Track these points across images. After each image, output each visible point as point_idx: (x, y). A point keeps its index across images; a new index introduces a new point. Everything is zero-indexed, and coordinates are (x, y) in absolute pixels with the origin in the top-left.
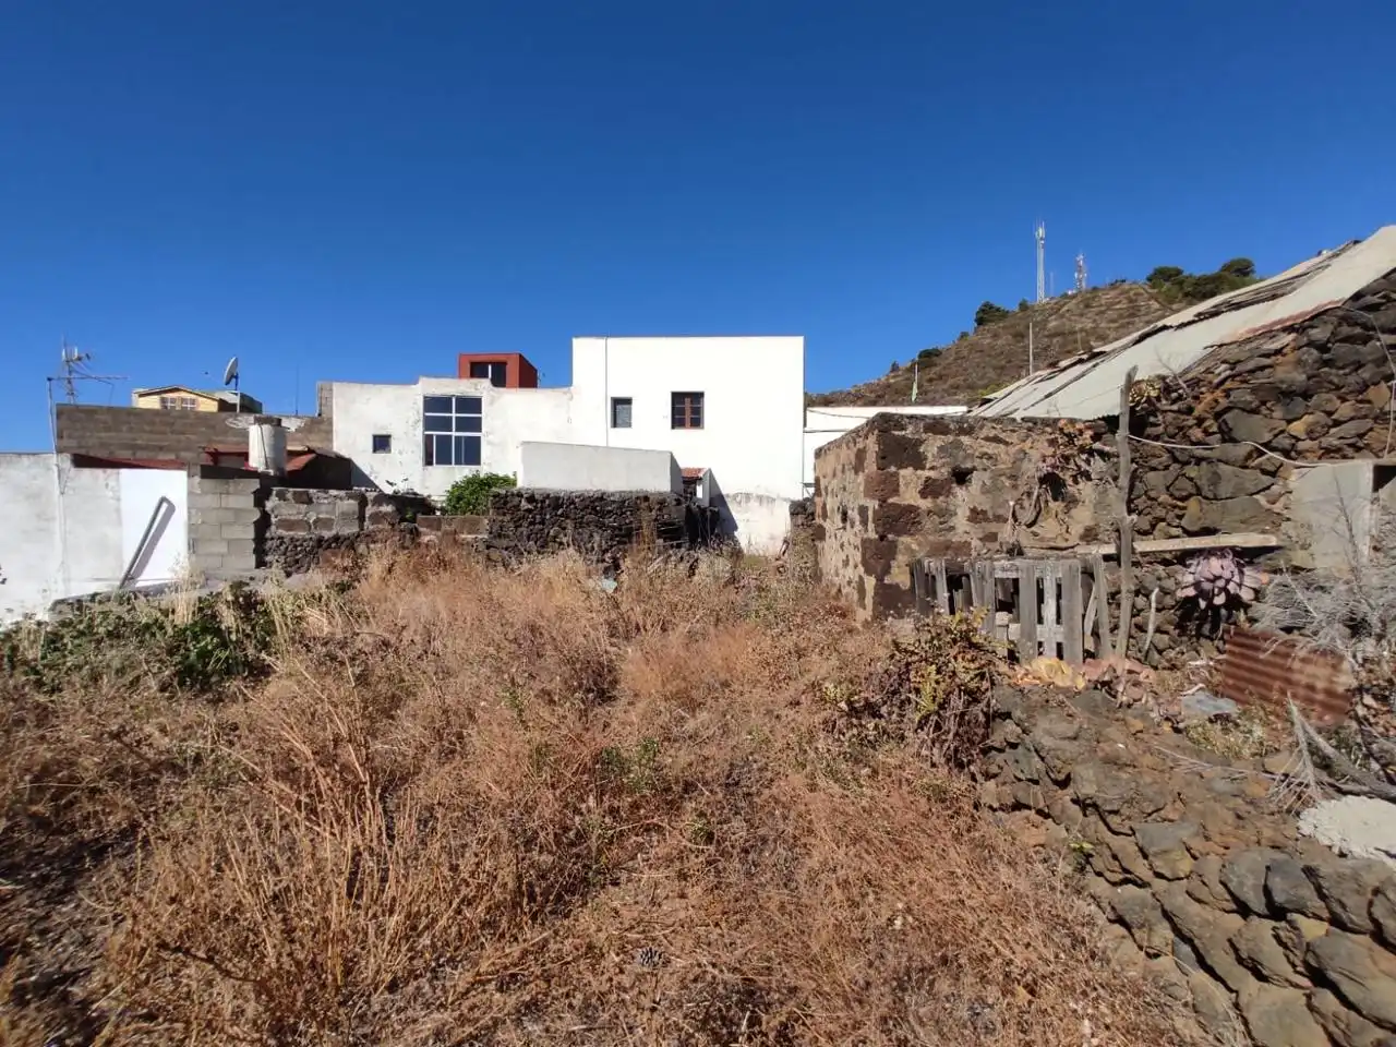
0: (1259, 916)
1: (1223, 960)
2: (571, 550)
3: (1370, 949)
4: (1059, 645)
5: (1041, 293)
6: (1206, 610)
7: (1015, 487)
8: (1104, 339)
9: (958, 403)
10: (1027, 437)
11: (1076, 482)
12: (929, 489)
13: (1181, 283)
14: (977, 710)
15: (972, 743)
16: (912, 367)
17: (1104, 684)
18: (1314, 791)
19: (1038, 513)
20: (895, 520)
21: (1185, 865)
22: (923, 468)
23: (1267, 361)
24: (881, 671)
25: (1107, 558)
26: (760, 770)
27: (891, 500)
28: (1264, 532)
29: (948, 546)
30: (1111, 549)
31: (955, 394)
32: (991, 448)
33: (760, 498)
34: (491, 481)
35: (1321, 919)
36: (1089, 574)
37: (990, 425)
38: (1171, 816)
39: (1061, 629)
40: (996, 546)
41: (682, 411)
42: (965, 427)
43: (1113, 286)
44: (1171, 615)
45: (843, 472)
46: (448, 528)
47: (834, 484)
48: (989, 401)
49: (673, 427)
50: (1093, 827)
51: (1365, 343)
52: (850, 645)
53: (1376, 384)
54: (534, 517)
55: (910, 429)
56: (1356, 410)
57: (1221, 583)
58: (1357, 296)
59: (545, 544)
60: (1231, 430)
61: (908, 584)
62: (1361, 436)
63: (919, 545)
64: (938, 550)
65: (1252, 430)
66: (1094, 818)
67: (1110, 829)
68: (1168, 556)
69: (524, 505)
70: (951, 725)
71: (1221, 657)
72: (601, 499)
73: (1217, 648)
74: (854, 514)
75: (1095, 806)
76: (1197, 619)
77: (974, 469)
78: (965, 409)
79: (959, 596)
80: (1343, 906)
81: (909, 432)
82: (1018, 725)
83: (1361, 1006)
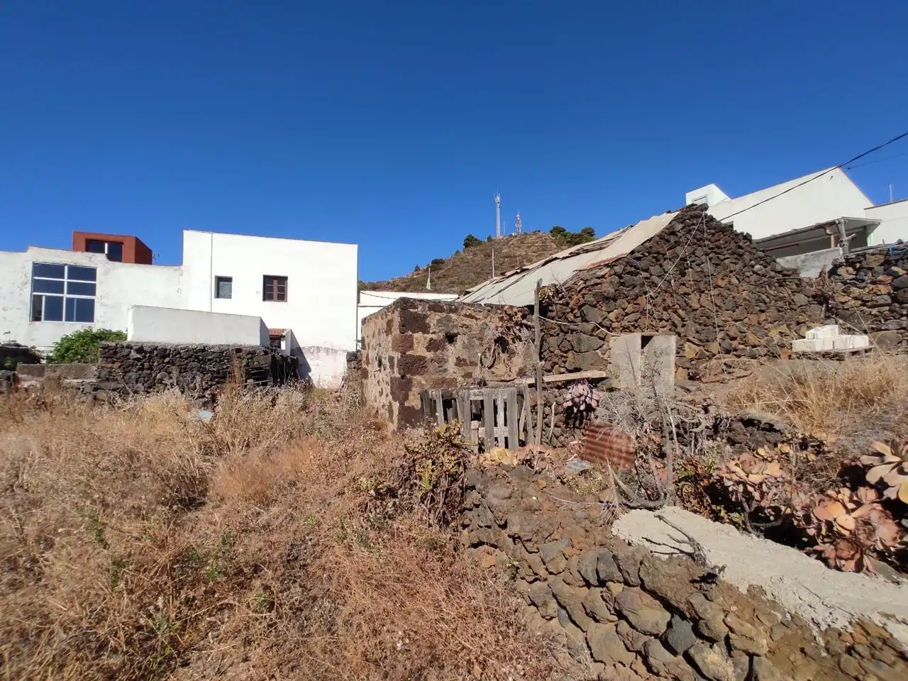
0: (595, 586)
1: (579, 616)
2: (177, 390)
3: (640, 594)
4: (506, 438)
5: (498, 232)
6: (576, 414)
7: (481, 345)
8: (531, 261)
9: (454, 292)
10: (488, 315)
11: (514, 342)
12: (432, 346)
13: (565, 236)
14: (456, 486)
15: (454, 507)
16: (427, 270)
17: (527, 461)
18: (618, 510)
19: (495, 360)
20: (411, 366)
21: (563, 564)
22: (428, 333)
23: (599, 281)
24: (398, 466)
25: (531, 386)
26: (314, 546)
27: (408, 353)
28: (601, 370)
29: (443, 381)
30: (532, 381)
31: (452, 287)
32: (467, 321)
33: (327, 350)
34: (104, 335)
35: (620, 583)
36: (521, 395)
37: (467, 307)
38: (557, 538)
39: (507, 429)
40: (471, 380)
41: (271, 289)
42: (452, 308)
43: (535, 233)
44: (562, 417)
45: (379, 334)
46: (52, 375)
47: (373, 342)
48: (470, 292)
49: (264, 300)
50: (519, 551)
51: (636, 276)
52: (381, 449)
53: (641, 296)
54: (143, 365)
55: (420, 308)
56: (634, 308)
57: (583, 398)
58: (632, 252)
59: (152, 386)
60: (585, 315)
61: (420, 406)
62: (636, 321)
63: (426, 381)
64: (438, 384)
65: (595, 316)
66: (520, 545)
67: (527, 551)
68: (560, 384)
69: (134, 355)
70: (440, 499)
71: (584, 438)
72: (203, 350)
73: (583, 433)
74: (386, 362)
75: (519, 538)
76: (573, 418)
77: (458, 333)
78: (457, 296)
79: (450, 412)
80: (629, 574)
81: (420, 310)
82: (479, 493)
83: (637, 626)
